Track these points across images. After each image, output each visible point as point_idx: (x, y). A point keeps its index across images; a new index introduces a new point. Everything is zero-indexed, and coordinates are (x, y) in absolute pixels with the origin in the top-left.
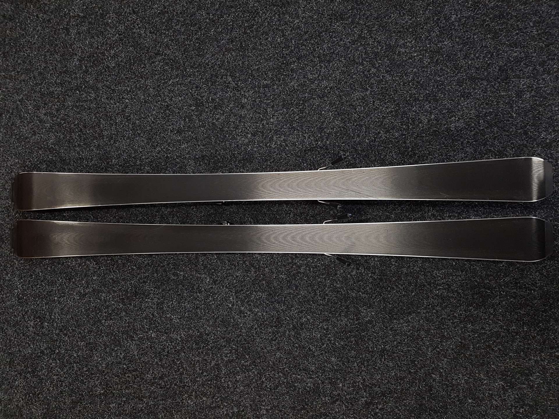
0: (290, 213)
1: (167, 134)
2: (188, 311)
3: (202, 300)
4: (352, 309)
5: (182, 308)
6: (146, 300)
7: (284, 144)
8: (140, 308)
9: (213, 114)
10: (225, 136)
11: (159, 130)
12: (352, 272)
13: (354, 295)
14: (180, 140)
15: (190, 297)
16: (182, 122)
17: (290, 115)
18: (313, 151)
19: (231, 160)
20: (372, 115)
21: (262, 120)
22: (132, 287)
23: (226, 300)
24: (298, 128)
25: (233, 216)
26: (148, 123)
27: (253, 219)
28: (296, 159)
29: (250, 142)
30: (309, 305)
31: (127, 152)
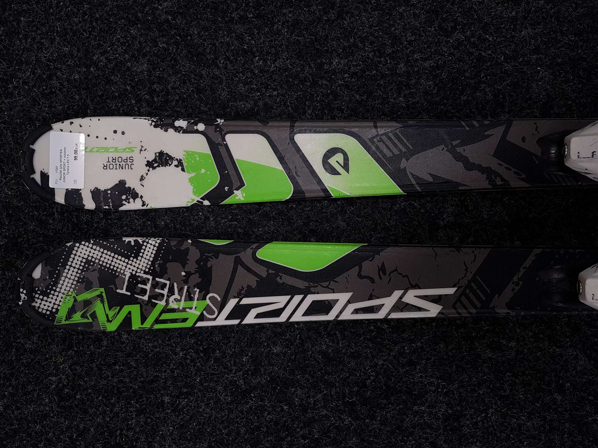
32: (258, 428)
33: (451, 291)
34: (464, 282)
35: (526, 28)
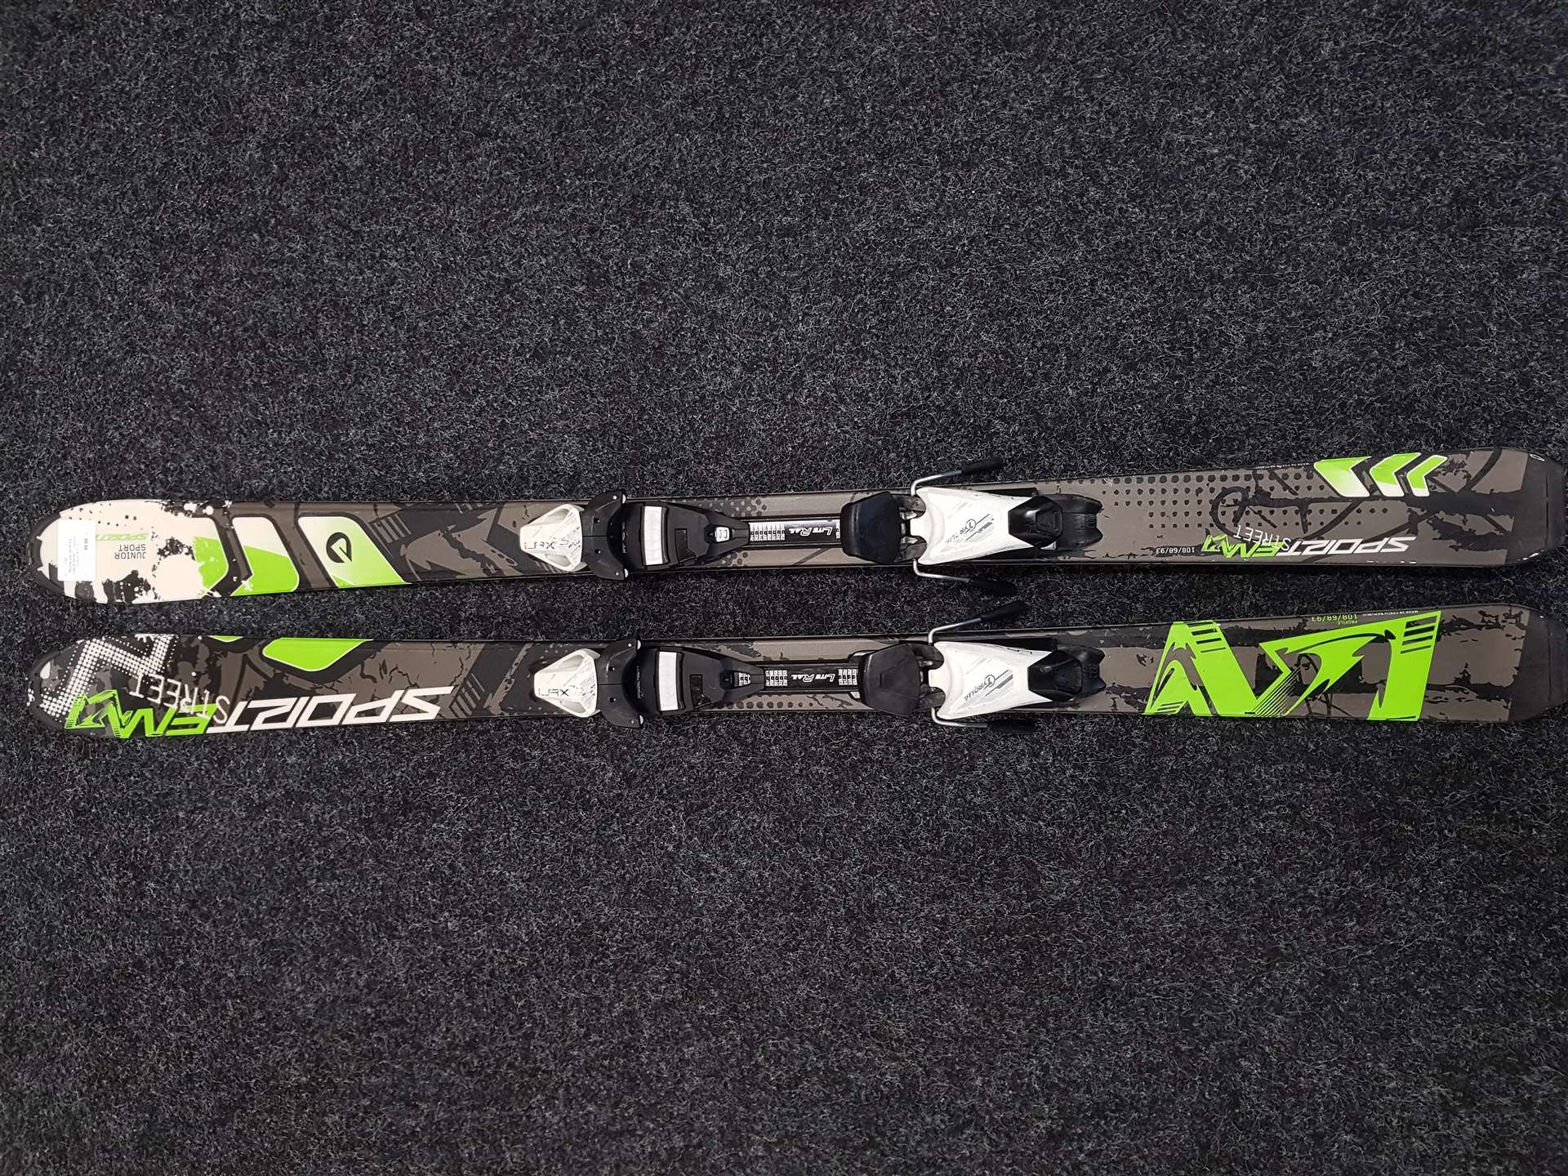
32: (273, 847)
33: (447, 690)
34: (460, 681)
35: (553, 389)
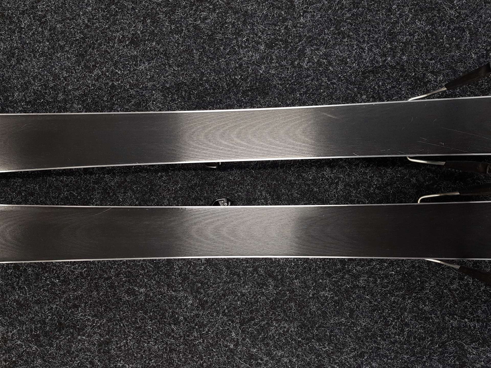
0: (338, 182)
1: (113, 47)
2: (156, 357)
3: (181, 337)
4: (452, 349)
5: (144, 351)
6: (79, 337)
7: (324, 61)
8: (68, 352)
9: (196, 11)
10: (218, 49)
11: (97, 40)
12: (452, 284)
13: (455, 324)
14: (136, 57)
15: (158, 333)
16: (140, 26)
17: (335, 11)
18: (377, 73)
19: (228, 90)
20: (482, 11)
21: (285, 20)
22: (52, 315)
23: (224, 337)
24: (351, 33)
25: (233, 189)
26: (79, 28)
27: (270, 193)
28: (347, 88)
29: (263, 58)
30: (375, 342)
31: (41, 79)
